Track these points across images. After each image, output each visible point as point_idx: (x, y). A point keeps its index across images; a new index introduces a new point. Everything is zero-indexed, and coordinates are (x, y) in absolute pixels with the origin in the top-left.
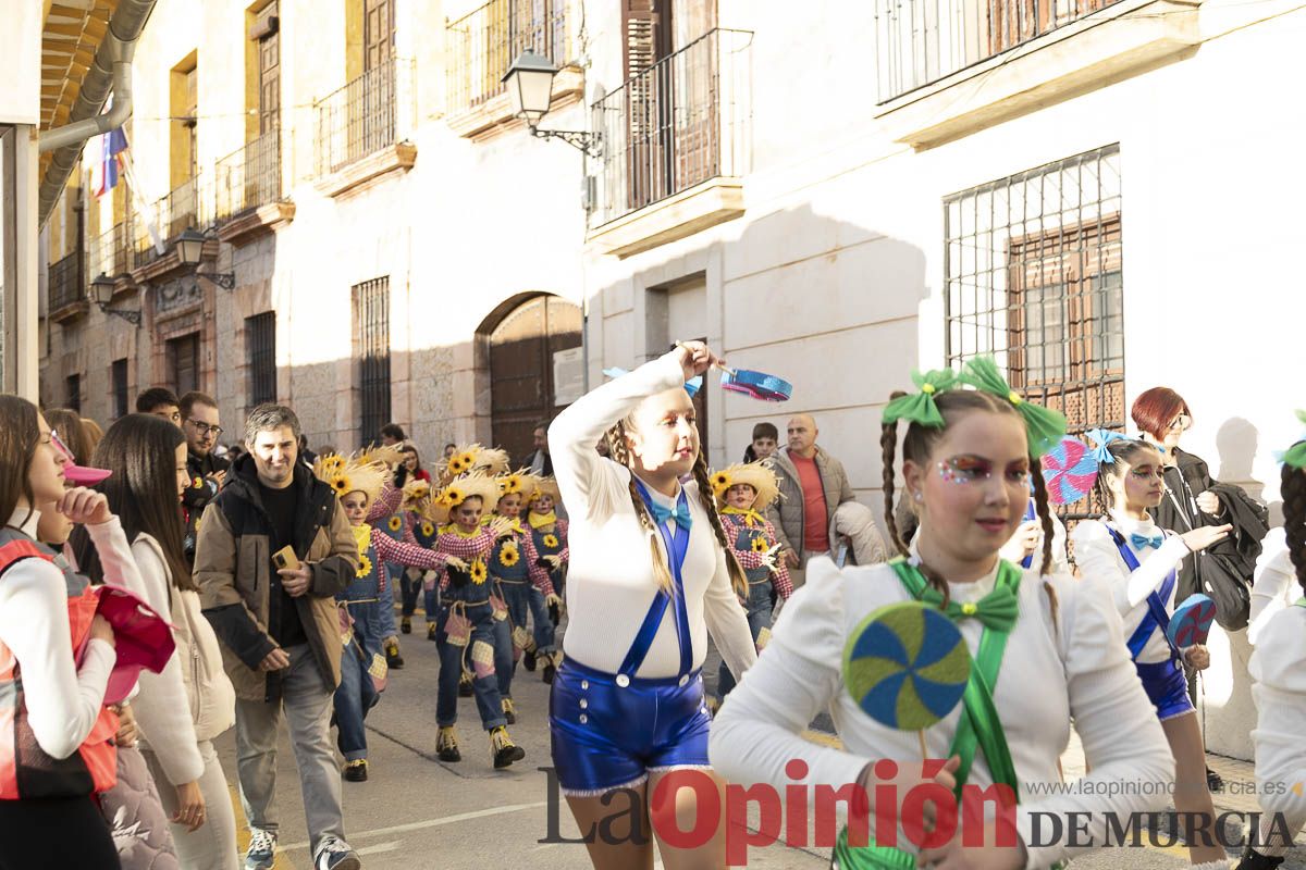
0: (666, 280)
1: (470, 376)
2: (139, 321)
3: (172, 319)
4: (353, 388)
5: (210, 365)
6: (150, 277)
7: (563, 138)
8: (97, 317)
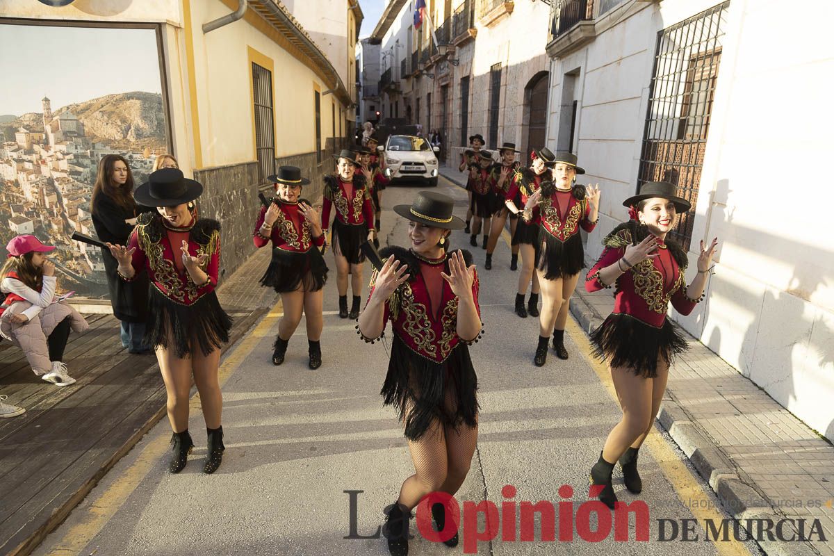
0: (571, 70)
1: (522, 106)
2: (434, 78)
3: (442, 77)
4: (489, 110)
5: (451, 98)
6: (437, 59)
8: (425, 77)
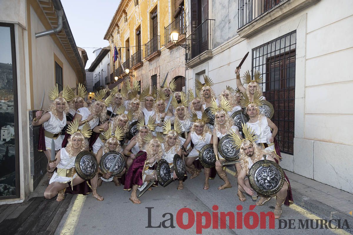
0: (199, 72)
6: (124, 75)
7: (181, 46)
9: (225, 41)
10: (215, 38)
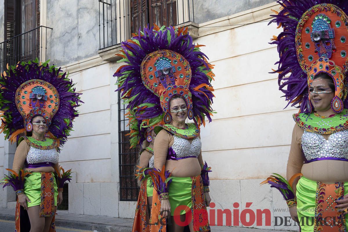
9: (72, 60)
10: (52, 54)
